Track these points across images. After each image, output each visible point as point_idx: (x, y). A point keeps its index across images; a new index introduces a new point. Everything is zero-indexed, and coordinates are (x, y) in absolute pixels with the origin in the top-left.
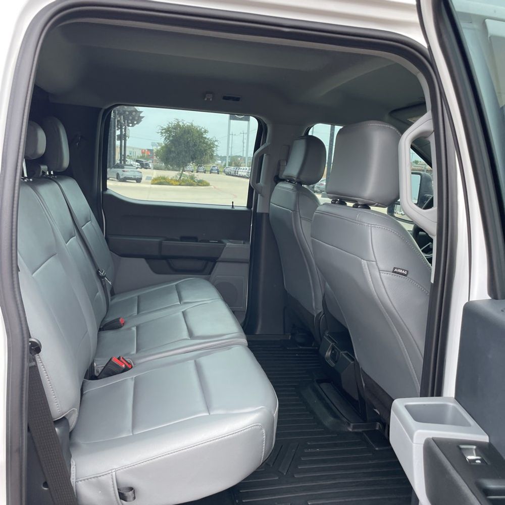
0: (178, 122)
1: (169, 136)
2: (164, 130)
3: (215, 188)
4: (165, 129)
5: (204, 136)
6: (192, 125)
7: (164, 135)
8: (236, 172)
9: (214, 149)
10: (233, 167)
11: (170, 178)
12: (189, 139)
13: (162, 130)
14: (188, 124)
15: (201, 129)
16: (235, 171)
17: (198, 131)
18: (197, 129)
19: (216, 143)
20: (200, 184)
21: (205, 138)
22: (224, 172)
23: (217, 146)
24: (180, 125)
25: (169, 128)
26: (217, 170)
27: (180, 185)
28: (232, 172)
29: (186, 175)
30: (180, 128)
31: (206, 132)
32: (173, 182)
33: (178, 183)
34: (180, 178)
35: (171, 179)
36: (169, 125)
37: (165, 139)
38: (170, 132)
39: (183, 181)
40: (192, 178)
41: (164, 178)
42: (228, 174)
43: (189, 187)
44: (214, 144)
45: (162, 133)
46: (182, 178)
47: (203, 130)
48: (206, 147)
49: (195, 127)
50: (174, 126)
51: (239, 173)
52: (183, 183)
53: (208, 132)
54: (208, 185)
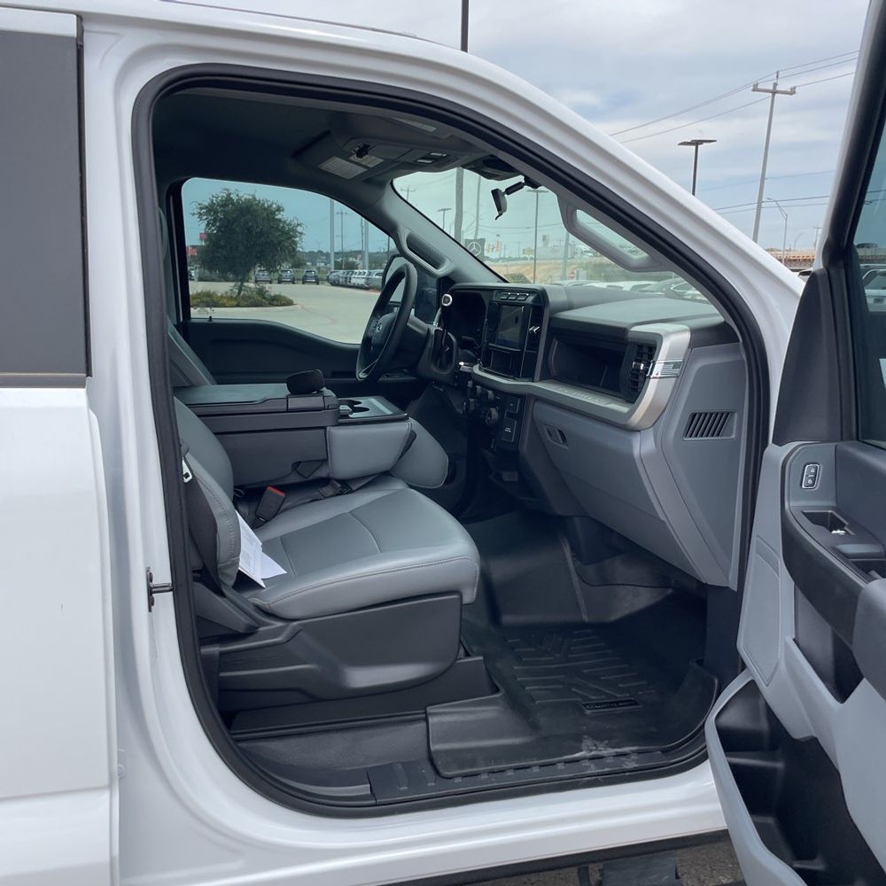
0: (229, 195)
1: (215, 220)
2: (203, 208)
3: (303, 308)
4: (206, 207)
5: (277, 217)
6: (255, 199)
7: (204, 217)
8: (348, 280)
9: (297, 239)
10: (342, 271)
11: (219, 295)
12: (250, 224)
13: (201, 209)
14: (248, 197)
15: (271, 206)
16: (346, 278)
17: (265, 209)
18: (263, 204)
19: (299, 229)
20: (275, 303)
21: (280, 220)
22: (328, 280)
23: (301, 234)
24: (232, 199)
25: (212, 204)
26: (316, 277)
27: (238, 306)
28: (341, 280)
29: (250, 288)
30: (233, 204)
31: (279, 209)
32: (225, 301)
33: (235, 303)
34: (239, 293)
35: (222, 297)
36: (212, 201)
37: (208, 225)
38: (216, 212)
39: (243, 297)
40: (261, 292)
41: (208, 295)
42: (335, 283)
43: (254, 309)
44: (296, 231)
45: (200, 214)
46: (242, 293)
47: (274, 206)
48: (281, 235)
49: (259, 201)
50: (222, 201)
51: (353, 281)
52: (243, 303)
53: (283, 210)
54: (289, 303)
